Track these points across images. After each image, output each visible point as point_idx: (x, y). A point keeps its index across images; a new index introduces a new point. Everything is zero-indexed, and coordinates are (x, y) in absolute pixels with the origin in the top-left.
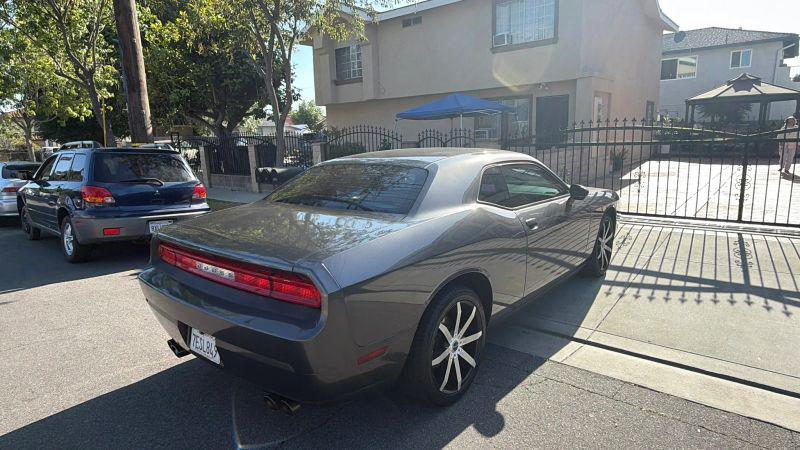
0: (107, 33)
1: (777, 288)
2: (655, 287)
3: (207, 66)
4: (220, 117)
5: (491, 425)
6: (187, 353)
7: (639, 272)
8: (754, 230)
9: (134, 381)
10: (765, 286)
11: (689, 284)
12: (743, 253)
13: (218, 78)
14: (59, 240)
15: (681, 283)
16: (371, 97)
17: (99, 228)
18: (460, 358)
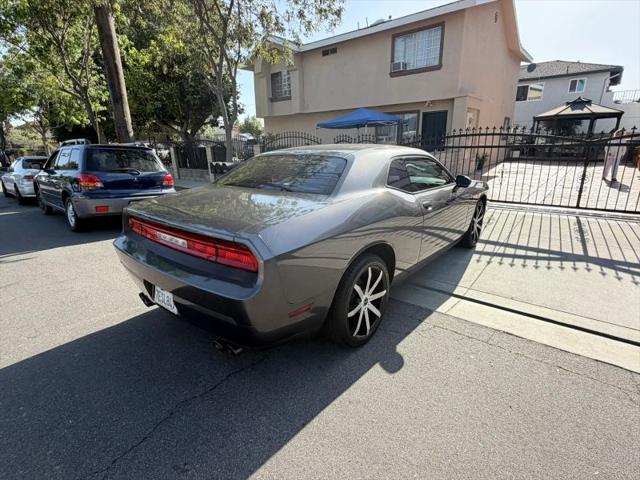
0: (96, 57)
1: (609, 258)
2: (514, 256)
3: (174, 85)
4: (185, 125)
5: (394, 364)
6: (152, 304)
7: (502, 245)
8: (587, 215)
9: (115, 323)
10: (601, 256)
11: (541, 255)
12: (581, 231)
13: (183, 94)
14: (64, 215)
15: (534, 254)
16: (298, 112)
17: (92, 206)
18: (369, 311)
